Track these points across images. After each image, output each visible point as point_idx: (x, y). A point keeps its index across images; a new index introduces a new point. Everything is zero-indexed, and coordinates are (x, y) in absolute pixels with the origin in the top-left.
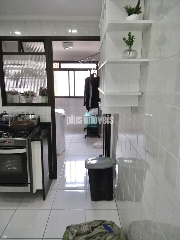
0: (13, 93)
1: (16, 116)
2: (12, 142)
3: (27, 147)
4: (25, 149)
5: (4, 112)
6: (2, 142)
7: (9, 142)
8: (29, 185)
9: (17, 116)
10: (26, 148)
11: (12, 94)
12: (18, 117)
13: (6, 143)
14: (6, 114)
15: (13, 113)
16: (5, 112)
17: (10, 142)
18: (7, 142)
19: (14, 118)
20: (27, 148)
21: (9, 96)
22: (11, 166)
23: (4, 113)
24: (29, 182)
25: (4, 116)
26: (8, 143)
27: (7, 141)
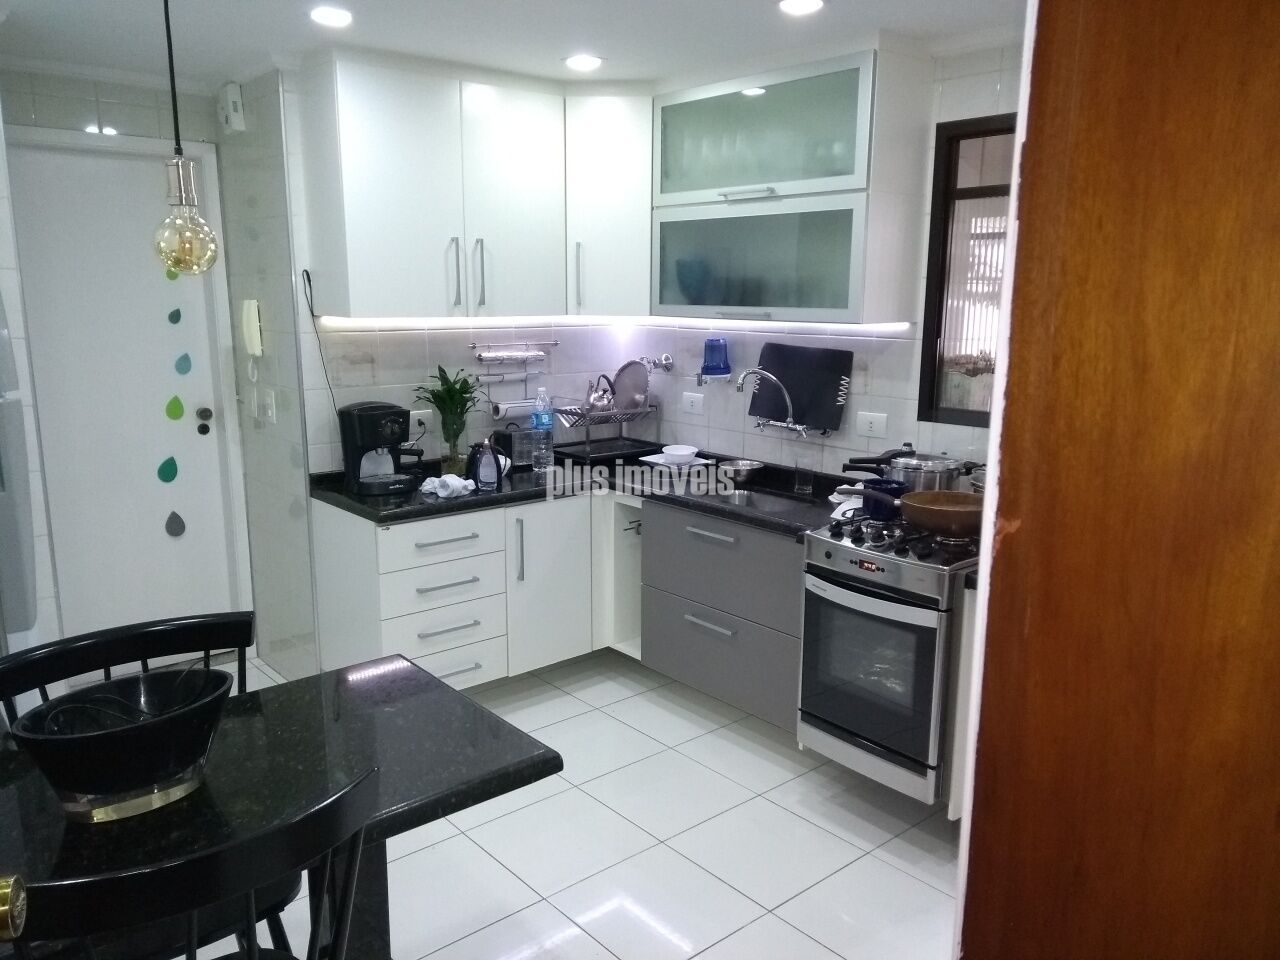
0: (970, 367)
1: (953, 470)
2: (889, 571)
3: (943, 606)
4: (935, 614)
5: (905, 445)
6: (856, 563)
7: (878, 569)
8: (931, 774)
9: (956, 469)
10: (939, 611)
11: (963, 370)
12: (960, 474)
13: (867, 569)
14: (911, 454)
15: (945, 454)
16: (909, 445)
17: (883, 570)
18: (874, 567)
19: (938, 475)
20: (942, 611)
21: (953, 379)
22: (886, 674)
23: (905, 449)
24: (932, 760)
25: (902, 461)
26: (874, 571)
27: (872, 564)
